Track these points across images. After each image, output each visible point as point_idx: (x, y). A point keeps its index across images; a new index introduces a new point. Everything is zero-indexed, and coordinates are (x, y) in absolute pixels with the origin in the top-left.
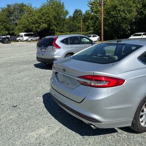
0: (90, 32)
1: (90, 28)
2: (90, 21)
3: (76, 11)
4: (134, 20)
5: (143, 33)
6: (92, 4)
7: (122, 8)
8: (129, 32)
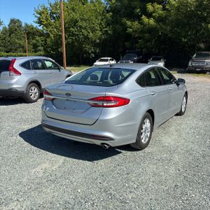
0: (39, 53)
1: (40, 48)
2: (38, 38)
3: (13, 21)
4: (98, 41)
5: (109, 58)
6: (40, 14)
7: (84, 24)
8: (93, 55)
